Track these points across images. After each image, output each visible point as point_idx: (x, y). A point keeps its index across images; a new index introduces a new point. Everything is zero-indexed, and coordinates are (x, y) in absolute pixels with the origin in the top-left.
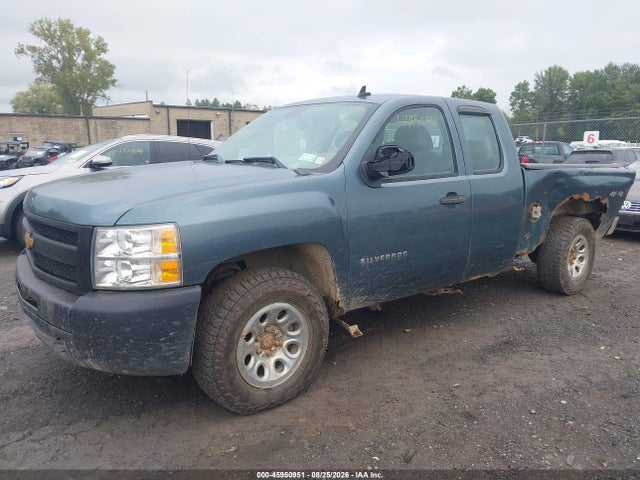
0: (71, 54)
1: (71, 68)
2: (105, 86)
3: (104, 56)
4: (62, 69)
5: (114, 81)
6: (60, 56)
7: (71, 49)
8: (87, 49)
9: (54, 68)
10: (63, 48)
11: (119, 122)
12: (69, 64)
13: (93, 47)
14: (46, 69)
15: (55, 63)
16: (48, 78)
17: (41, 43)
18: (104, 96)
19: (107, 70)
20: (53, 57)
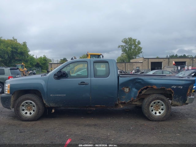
0: (131, 46)
1: (131, 50)
2: (139, 53)
3: (140, 45)
4: (128, 50)
5: (142, 52)
6: (128, 47)
7: (131, 45)
8: (135, 44)
9: (126, 50)
10: (129, 45)
11: (134, 63)
12: (130, 49)
13: (137, 43)
14: (124, 50)
15: (127, 49)
16: (125, 53)
17: (124, 44)
18: (138, 56)
19: (140, 49)
20: (126, 47)
